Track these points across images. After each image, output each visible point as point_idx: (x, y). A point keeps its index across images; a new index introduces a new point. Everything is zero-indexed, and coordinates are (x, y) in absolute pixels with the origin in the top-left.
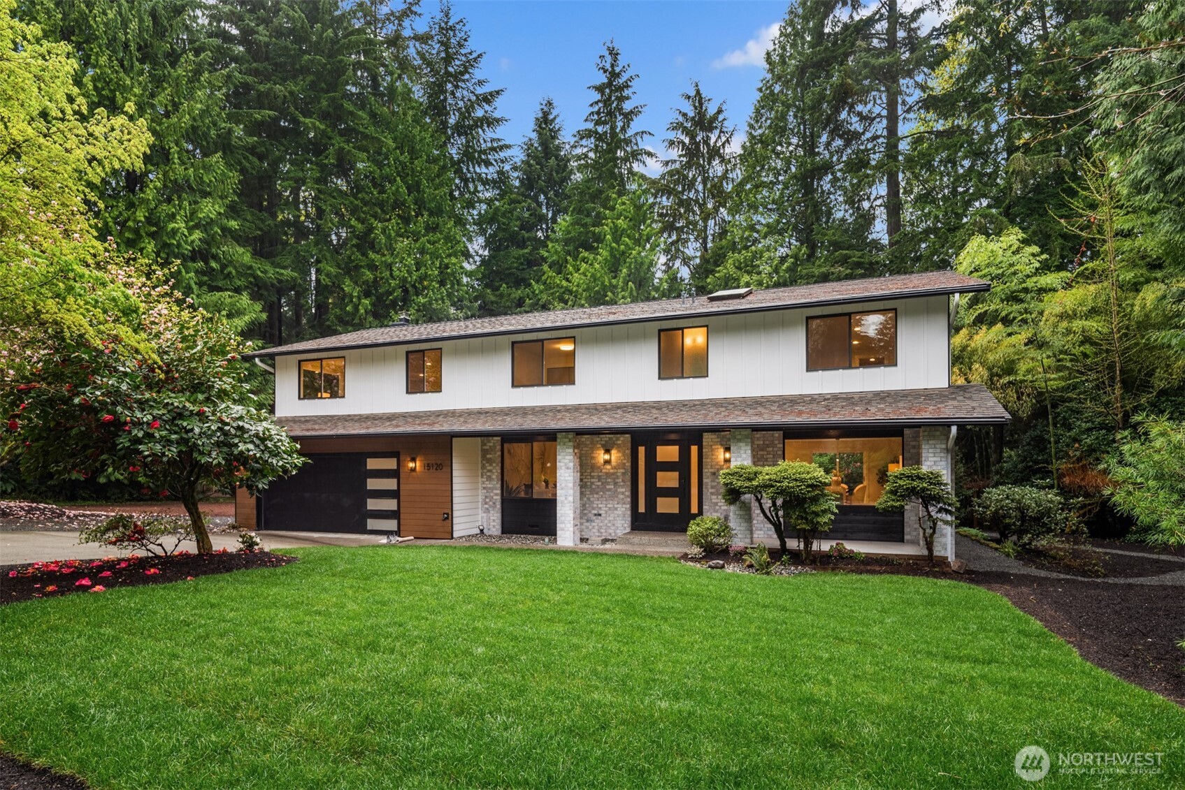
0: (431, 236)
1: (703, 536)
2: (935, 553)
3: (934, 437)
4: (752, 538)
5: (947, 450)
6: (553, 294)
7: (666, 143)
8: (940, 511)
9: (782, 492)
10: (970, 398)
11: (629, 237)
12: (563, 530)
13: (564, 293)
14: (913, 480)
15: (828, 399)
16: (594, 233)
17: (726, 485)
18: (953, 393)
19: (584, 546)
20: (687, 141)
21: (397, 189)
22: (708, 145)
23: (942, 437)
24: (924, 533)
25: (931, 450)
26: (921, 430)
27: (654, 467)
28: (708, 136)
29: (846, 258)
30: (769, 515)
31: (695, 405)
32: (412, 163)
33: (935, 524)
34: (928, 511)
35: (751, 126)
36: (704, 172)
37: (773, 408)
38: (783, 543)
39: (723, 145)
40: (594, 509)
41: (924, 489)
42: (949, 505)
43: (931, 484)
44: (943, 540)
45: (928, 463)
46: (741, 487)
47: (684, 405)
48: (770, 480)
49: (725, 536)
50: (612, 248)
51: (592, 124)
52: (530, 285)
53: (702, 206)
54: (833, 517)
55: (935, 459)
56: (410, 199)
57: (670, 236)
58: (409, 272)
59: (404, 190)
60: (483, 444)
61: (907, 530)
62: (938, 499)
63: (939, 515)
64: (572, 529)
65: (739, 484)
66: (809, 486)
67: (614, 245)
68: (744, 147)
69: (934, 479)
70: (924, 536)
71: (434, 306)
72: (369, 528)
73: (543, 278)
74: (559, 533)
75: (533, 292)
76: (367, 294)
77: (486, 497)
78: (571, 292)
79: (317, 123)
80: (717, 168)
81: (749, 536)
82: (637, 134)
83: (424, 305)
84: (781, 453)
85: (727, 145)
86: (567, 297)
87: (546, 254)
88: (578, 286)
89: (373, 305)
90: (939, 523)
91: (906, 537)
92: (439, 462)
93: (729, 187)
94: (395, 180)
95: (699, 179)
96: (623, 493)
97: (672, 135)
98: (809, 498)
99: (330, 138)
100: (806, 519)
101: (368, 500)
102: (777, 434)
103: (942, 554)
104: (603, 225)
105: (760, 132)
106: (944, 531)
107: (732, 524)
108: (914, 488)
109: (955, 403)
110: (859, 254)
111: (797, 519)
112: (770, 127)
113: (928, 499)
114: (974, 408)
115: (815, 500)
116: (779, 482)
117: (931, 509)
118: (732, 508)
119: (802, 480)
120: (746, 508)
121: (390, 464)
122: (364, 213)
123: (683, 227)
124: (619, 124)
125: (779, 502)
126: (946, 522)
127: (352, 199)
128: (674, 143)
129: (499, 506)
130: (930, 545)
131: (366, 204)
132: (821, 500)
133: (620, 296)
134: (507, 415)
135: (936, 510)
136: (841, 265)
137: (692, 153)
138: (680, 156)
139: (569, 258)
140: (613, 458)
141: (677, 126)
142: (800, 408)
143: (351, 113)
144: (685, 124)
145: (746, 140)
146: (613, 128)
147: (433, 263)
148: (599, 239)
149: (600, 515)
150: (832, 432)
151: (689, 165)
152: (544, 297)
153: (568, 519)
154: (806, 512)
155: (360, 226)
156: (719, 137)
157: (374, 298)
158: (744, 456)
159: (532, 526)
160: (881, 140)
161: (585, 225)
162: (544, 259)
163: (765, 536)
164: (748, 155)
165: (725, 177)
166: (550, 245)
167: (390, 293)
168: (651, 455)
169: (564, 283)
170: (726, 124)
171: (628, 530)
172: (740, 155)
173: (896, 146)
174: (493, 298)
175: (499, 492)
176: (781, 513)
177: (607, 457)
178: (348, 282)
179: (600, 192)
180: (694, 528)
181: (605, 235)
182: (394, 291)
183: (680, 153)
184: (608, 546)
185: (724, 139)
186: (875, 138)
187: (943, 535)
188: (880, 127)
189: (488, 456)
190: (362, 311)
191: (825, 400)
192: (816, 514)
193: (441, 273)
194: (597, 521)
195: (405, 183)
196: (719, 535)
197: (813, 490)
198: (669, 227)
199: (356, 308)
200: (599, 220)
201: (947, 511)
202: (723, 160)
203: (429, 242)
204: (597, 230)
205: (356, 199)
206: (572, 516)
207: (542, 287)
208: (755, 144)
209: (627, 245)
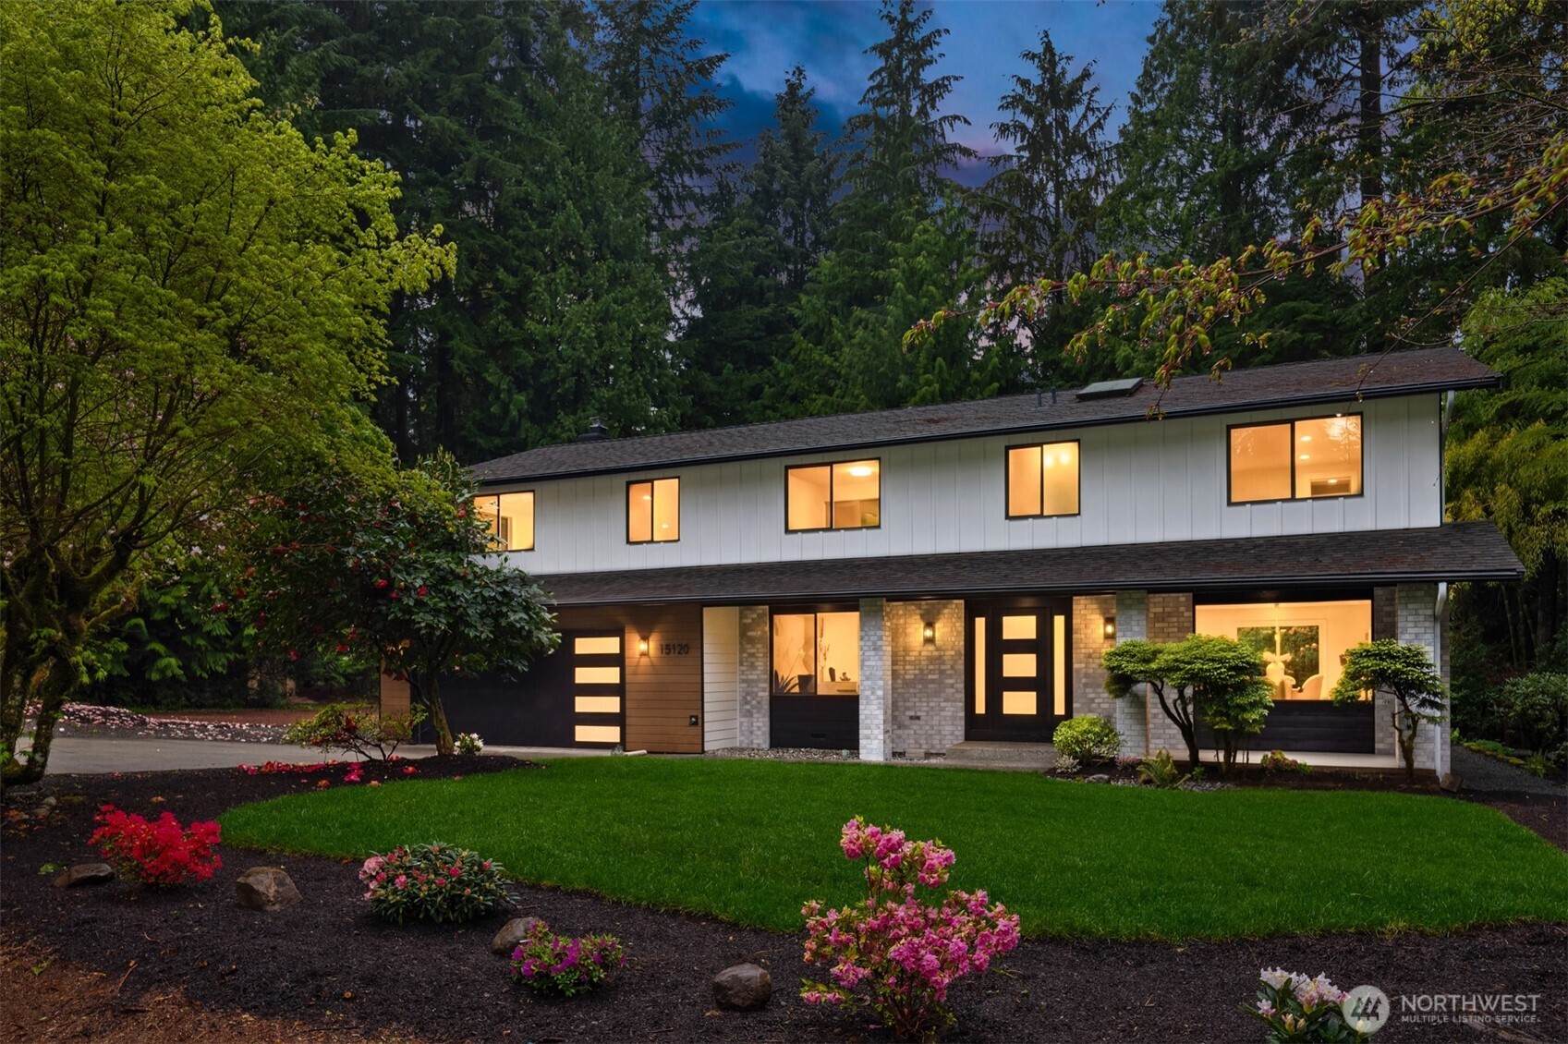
0: (618, 292)
1: (1078, 742)
2: (1416, 765)
3: (1415, 599)
4: (1147, 747)
5: (1435, 618)
6: (808, 377)
7: (995, 130)
8: (1423, 703)
9: (1194, 677)
10: (1470, 543)
11: (935, 284)
12: (868, 737)
13: (827, 375)
14: (1382, 659)
15: (1260, 546)
16: (876, 279)
17: (1112, 669)
18: (1446, 535)
19: (899, 761)
20: (1030, 124)
21: (567, 220)
22: (1065, 130)
23: (1428, 599)
24: (1400, 736)
25: (1410, 618)
26: (1397, 589)
27: (998, 647)
28: (1065, 116)
29: (1295, 313)
30: (1174, 711)
31: (1061, 557)
32: (590, 177)
33: (1415, 723)
34: (1404, 703)
35: (1137, 100)
36: (1057, 173)
37: (1177, 560)
38: (1194, 755)
39: (1092, 130)
40: (908, 709)
41: (1397, 673)
42: (1436, 695)
43: (1408, 665)
44: (1428, 746)
45: (1407, 637)
46: (1133, 672)
47: (1045, 557)
48: (1176, 660)
49: (1108, 742)
50: (906, 303)
51: (871, 105)
52: (771, 363)
53: (1055, 229)
54: (1266, 712)
55: (1416, 630)
56: (586, 235)
57: (1001, 278)
58: (588, 351)
59: (577, 220)
60: (742, 616)
61: (1378, 735)
62: (1419, 686)
63: (1422, 710)
64: (881, 737)
65: (1131, 667)
66: (1230, 669)
67: (910, 297)
68: (1123, 133)
69: (1414, 659)
70: (1401, 742)
71: (626, 402)
72: (578, 738)
73: (793, 352)
74: (862, 742)
75: (776, 375)
76: (520, 385)
77: (748, 694)
78: (838, 376)
79: (447, 121)
80: (1081, 168)
81: (1142, 744)
82: (945, 118)
83: (609, 401)
84: (1190, 625)
85: (1098, 131)
86: (832, 383)
87: (797, 313)
88: (850, 366)
89: (530, 402)
90: (1424, 721)
91: (1378, 746)
92: (684, 643)
93: (1099, 199)
94: (564, 206)
95: (1051, 184)
96: (952, 686)
97: (1007, 117)
98: (1232, 686)
99: (464, 143)
100: (1227, 715)
101: (577, 699)
102: (1183, 598)
103: (1429, 765)
104: (889, 266)
105: (1151, 107)
106: (1431, 734)
107: (1119, 728)
108: (1383, 671)
109: (1448, 550)
110: (1315, 307)
111: (1215, 715)
112: (1169, 99)
113: (1405, 687)
114: (1473, 557)
115: (1240, 688)
116: (1189, 663)
117: (1409, 701)
118: (1120, 703)
119: (1221, 661)
120: (1139, 704)
121: (610, 645)
122: (518, 259)
123: (1021, 265)
124: (915, 105)
125: (1189, 691)
126: (1432, 720)
127: (498, 237)
128: (1008, 129)
129: (766, 706)
130: (1407, 753)
131: (519, 244)
132: (1250, 689)
133: (922, 380)
134: (781, 573)
135: (1417, 702)
136: (1285, 326)
137: (1038, 144)
138: (1019, 149)
139: (834, 319)
140: (937, 635)
141: (1013, 102)
142: (1219, 559)
143: (497, 103)
144: (1027, 98)
145: (1127, 121)
146: (905, 110)
147: (622, 334)
148: (885, 288)
149: (918, 718)
150: (1266, 594)
151: (1032, 165)
152: (795, 384)
153: (876, 722)
154: (1228, 707)
155: (511, 280)
156: (1085, 116)
157: (531, 391)
158: (1136, 629)
159: (816, 736)
160: (1353, 121)
161: (860, 266)
162: (794, 322)
163: (1168, 744)
164: (1132, 144)
165: (1091, 182)
166: (804, 299)
167: (555, 384)
168: (994, 630)
169: (827, 359)
170: (1097, 96)
171: (962, 739)
172: (1117, 146)
173: (1377, 131)
174: (713, 387)
175: (766, 685)
176: (1190, 708)
177: (929, 633)
178: (492, 367)
179: (887, 212)
180: (1062, 734)
181: (894, 283)
182: (563, 380)
183: (1019, 144)
184: (933, 761)
185: (1092, 120)
186: (1344, 116)
187: (1431, 740)
188: (1351, 97)
189: (750, 634)
190: (514, 413)
191: (1255, 547)
192: (1243, 708)
193: (634, 349)
194: (915, 726)
195: (578, 208)
196: (1101, 742)
197: (1237, 675)
198: (1001, 267)
199: (505, 408)
200: (883, 259)
201: (1434, 705)
202: (1091, 156)
203: (615, 301)
204: (881, 274)
205: (506, 237)
206: (882, 717)
207: (790, 367)
208: (1144, 126)
209: (932, 297)
